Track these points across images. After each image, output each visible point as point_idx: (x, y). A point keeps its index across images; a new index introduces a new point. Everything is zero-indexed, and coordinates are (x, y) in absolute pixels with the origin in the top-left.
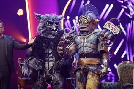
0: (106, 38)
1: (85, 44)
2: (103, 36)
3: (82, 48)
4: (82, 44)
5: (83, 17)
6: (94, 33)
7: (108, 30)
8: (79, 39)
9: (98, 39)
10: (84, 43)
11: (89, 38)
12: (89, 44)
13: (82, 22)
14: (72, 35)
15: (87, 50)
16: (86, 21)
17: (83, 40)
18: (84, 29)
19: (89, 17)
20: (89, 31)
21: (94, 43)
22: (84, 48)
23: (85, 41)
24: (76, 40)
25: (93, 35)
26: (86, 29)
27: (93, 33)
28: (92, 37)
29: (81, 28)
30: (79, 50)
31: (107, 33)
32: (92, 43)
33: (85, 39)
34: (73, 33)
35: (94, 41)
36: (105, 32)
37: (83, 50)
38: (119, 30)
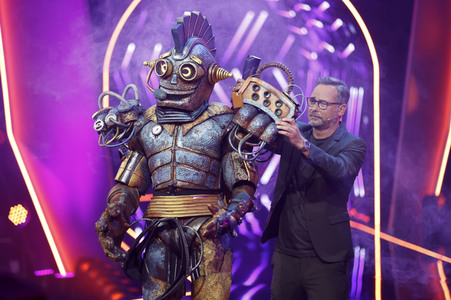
1: (180, 154)
2: (243, 131)
3: (169, 168)
4: (168, 155)
5: (177, 57)
6: (210, 118)
7: (258, 111)
8: (156, 136)
9: (224, 138)
10: (174, 152)
11: (194, 135)
12: (192, 157)
13: (172, 74)
14: (129, 117)
15: (183, 176)
17: (171, 140)
18: (180, 103)
19: (198, 61)
20: (195, 109)
21: (212, 153)
22: (174, 168)
23: (180, 144)
24: (144, 136)
25: (208, 125)
26: (186, 100)
27: (206, 115)
28: (205, 132)
29: (169, 97)
30: (156, 173)
31: (257, 123)
32: (202, 153)
33: (179, 139)
34: (131, 110)
35: (210, 148)
36: (250, 119)
37: (173, 176)
38: (293, 107)
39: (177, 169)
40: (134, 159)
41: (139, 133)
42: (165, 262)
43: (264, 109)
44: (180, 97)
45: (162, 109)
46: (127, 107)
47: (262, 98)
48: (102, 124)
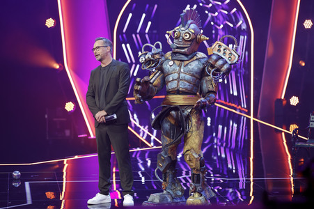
0: (218, 70)
1: (182, 75)
2: (213, 66)
3: (176, 82)
4: (176, 76)
5: (183, 29)
6: (197, 59)
7: (220, 58)
8: (171, 66)
9: (204, 69)
10: (179, 74)
11: (189, 66)
12: (188, 77)
13: (179, 37)
14: (157, 56)
15: (183, 86)
16: (188, 36)
17: (178, 68)
18: (183, 51)
19: (193, 32)
20: (190, 54)
21: (197, 76)
22: (178, 82)
23: (182, 70)
24: (164, 66)
25: (196, 62)
26: (186, 49)
27: (195, 58)
28: (194, 66)
29: (178, 48)
30: (169, 84)
31: (220, 62)
32: (193, 75)
33: (182, 68)
34: (159, 53)
35: (196, 73)
36: (216, 61)
37: (178, 85)
38: (237, 56)
39: (180, 82)
40: (158, 74)
41: (162, 64)
42: (170, 129)
43: (223, 56)
44: (183, 48)
45: (174, 53)
46: (157, 52)
47: (222, 51)
48: (144, 59)
